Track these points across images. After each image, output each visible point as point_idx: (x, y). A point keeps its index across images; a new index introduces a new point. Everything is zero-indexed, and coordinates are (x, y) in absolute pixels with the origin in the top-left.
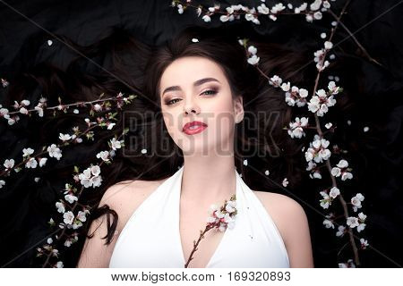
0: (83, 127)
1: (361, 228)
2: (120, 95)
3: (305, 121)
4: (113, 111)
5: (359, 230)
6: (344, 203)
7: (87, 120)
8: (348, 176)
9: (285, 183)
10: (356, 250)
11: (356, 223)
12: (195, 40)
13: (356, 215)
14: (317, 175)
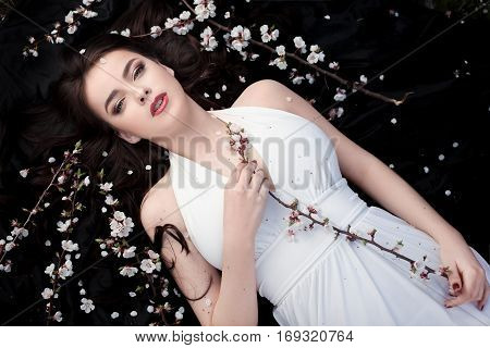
0: (67, 206)
1: (321, 56)
2: (66, 153)
3: (208, 31)
4: (76, 171)
5: (322, 60)
6: (293, 55)
7: (64, 198)
8: (275, 34)
9: (243, 80)
10: (334, 75)
11: (315, 57)
12: (83, 51)
13: (309, 52)
14: (255, 56)
